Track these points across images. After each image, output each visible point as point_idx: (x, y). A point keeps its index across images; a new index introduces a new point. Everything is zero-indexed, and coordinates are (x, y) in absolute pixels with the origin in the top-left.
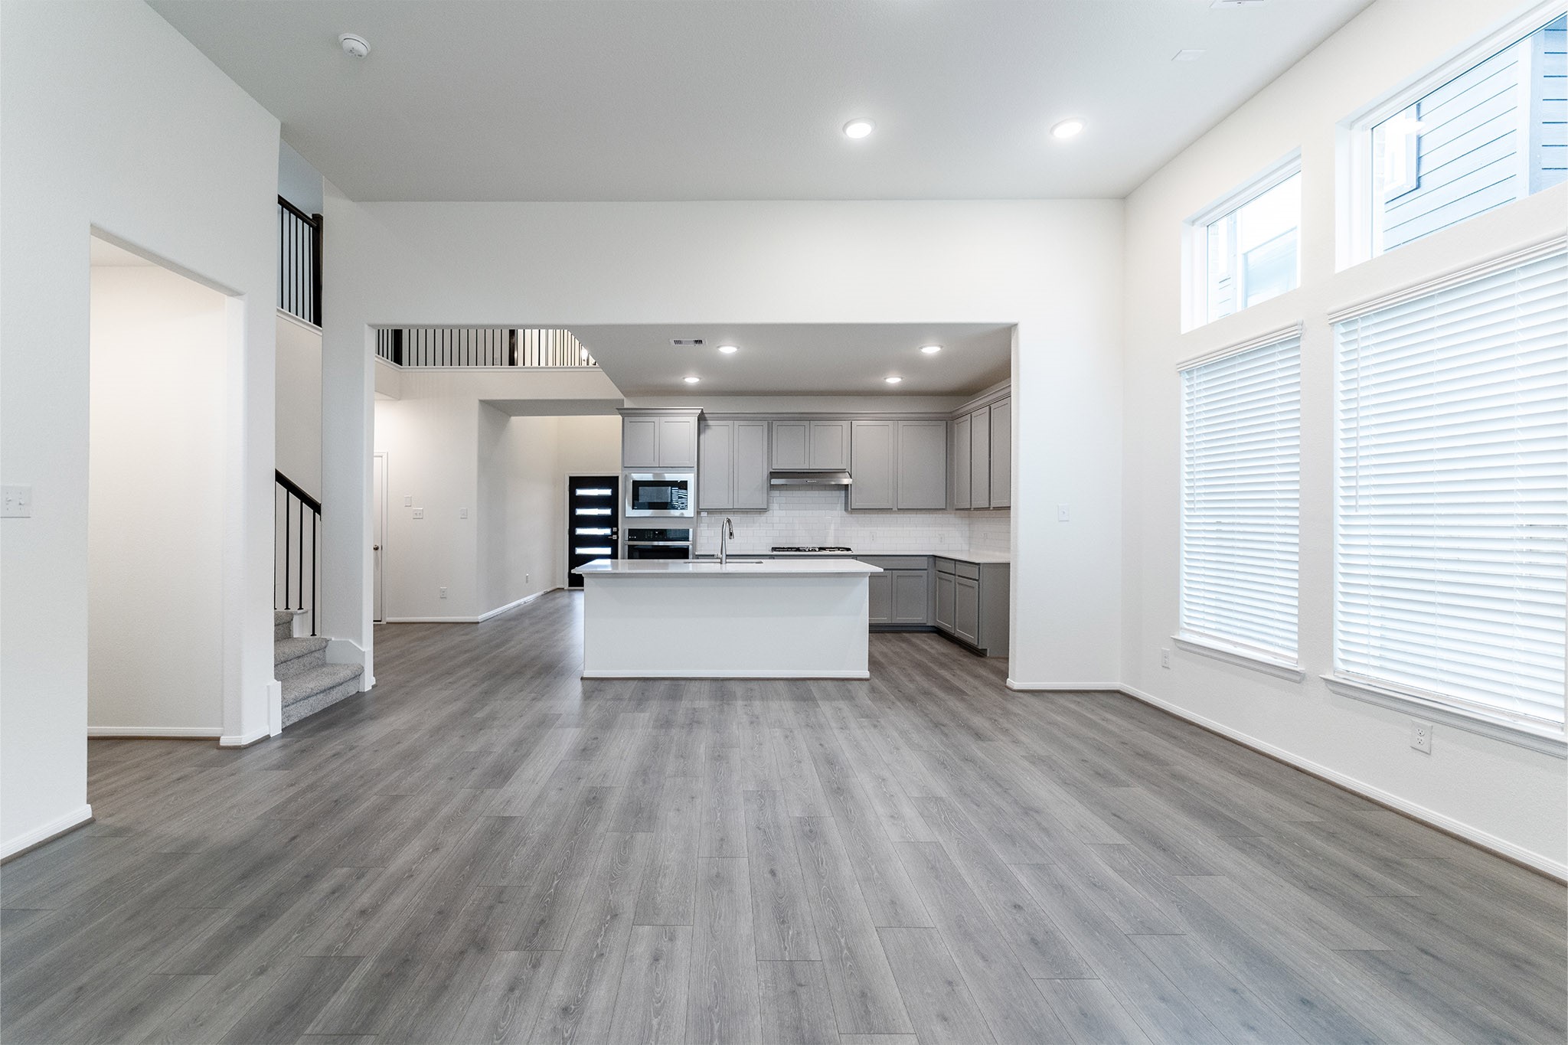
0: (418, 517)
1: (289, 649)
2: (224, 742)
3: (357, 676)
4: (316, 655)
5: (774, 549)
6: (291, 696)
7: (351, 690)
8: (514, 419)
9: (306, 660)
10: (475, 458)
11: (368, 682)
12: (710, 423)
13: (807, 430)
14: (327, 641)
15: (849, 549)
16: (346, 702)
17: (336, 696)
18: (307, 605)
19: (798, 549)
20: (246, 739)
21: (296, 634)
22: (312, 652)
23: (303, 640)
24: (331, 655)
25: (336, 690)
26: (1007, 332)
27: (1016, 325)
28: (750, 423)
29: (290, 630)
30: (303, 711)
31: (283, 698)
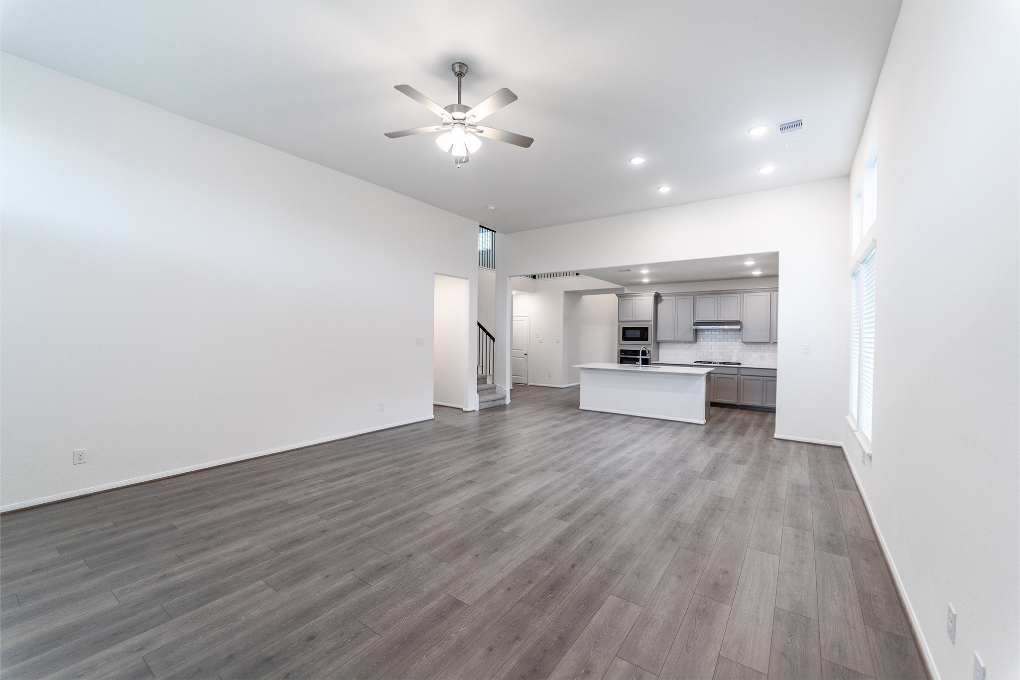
0: (541, 341)
1: (483, 386)
2: (464, 410)
3: (504, 398)
4: (493, 390)
5: (695, 362)
6: (482, 400)
7: (502, 402)
8: (584, 296)
9: (489, 391)
10: (562, 316)
11: (508, 401)
12: (663, 298)
13: (716, 299)
14: (496, 386)
15: (739, 364)
16: (500, 406)
17: (497, 403)
18: (491, 373)
19: (710, 363)
20: (469, 410)
21: (488, 383)
22: (491, 389)
23: (489, 384)
24: (497, 390)
25: (497, 401)
26: (776, 254)
27: (778, 253)
28: (684, 297)
29: (486, 381)
30: (486, 405)
31: (479, 400)
